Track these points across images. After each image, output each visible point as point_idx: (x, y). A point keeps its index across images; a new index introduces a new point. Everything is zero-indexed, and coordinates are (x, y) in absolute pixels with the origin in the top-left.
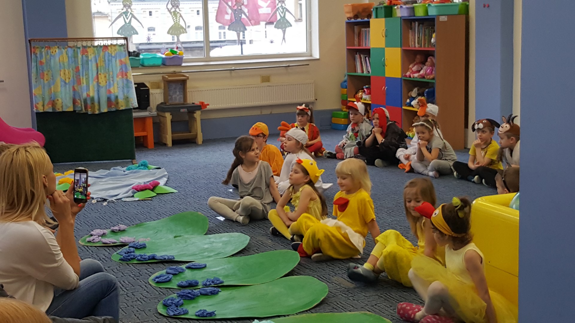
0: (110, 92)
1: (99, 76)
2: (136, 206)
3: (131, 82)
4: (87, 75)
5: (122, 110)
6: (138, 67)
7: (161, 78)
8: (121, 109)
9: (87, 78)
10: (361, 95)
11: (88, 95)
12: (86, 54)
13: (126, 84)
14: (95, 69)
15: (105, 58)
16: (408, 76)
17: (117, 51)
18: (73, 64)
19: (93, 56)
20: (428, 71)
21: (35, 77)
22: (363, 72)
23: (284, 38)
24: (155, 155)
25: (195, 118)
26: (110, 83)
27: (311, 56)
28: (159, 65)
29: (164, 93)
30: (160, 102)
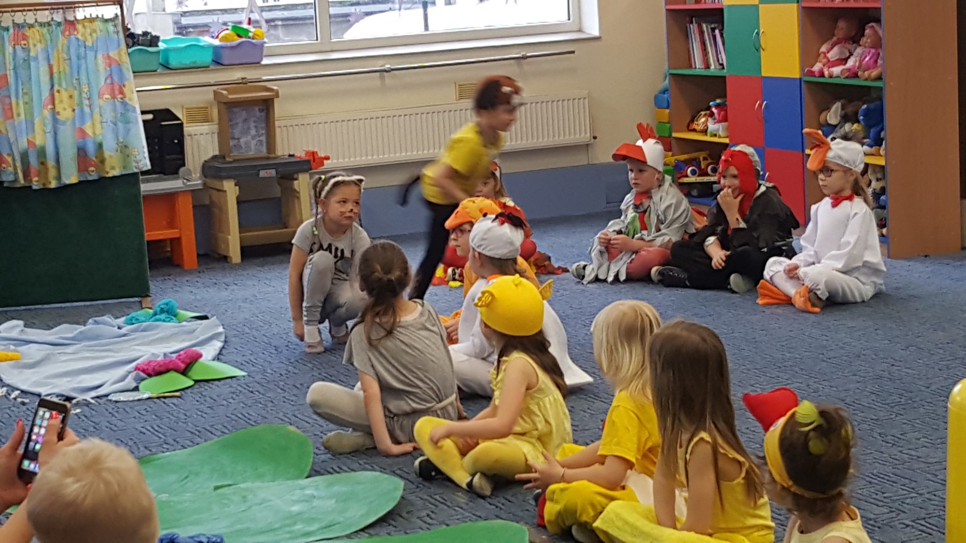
0: (83, 132)
1: (56, 94)
2: (142, 412)
3: (134, 108)
4: (28, 94)
5: (114, 177)
7: (212, 96)
8: (110, 175)
9: (27, 104)
10: (703, 123)
11: (31, 143)
12: (23, 42)
13: (121, 114)
14: (44, 78)
15: (68, 52)
16: (817, 74)
17: (99, 33)
19: (39, 47)
20: (867, 59)
22: (708, 66)
24: (199, 285)
25: (295, 190)
26: (82, 110)
27: (580, 30)
28: (206, 65)
29: (220, 134)
30: (211, 155)
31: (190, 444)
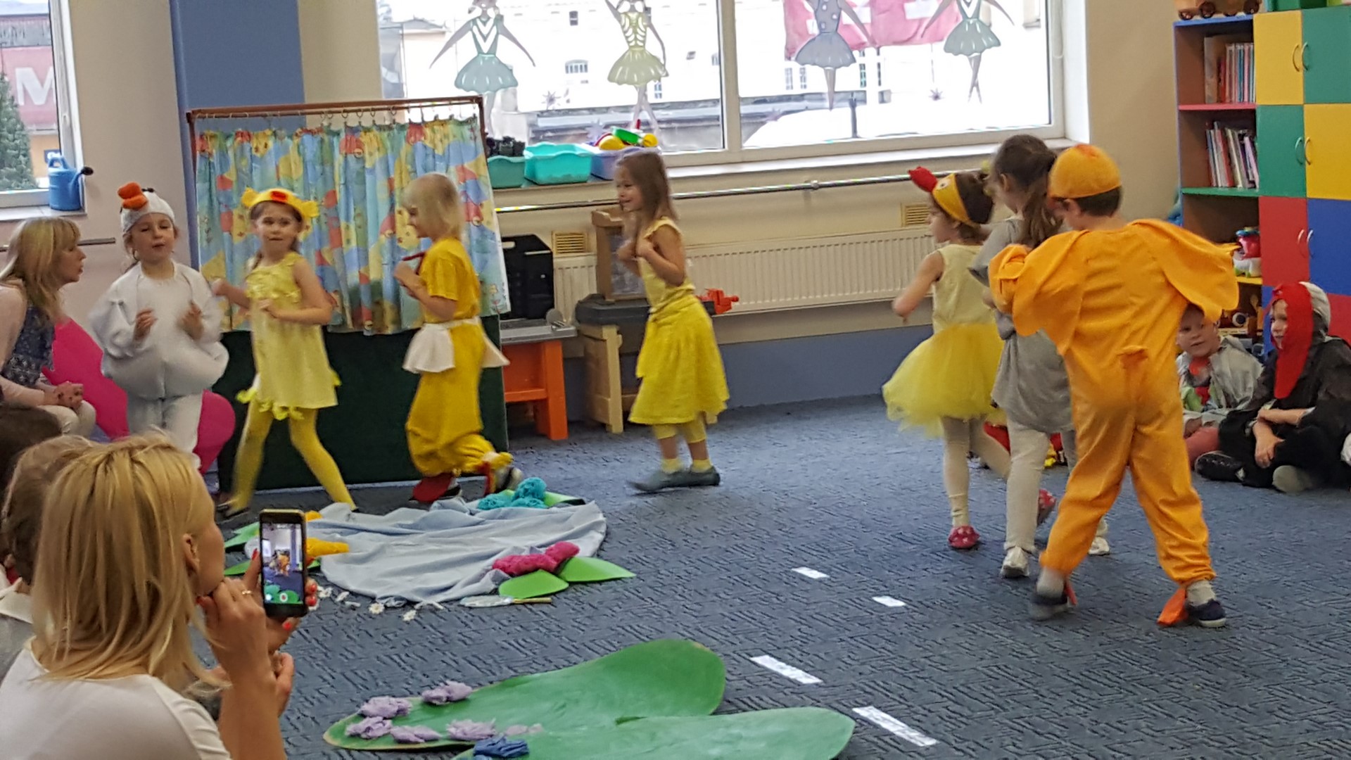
1: (397, 216)
2: (505, 622)
3: (493, 234)
4: (362, 215)
6: (519, 187)
7: (589, 219)
9: (360, 227)
11: (364, 277)
12: (357, 150)
13: (478, 241)
14: (383, 196)
15: (413, 164)
17: (451, 138)
18: (320, 183)
19: (377, 156)
21: (205, 227)
22: (1233, 184)
23: (975, 84)
24: (571, 460)
27: (1064, 137)
28: (583, 179)
29: (598, 267)
30: (586, 294)
31: (566, 663)
